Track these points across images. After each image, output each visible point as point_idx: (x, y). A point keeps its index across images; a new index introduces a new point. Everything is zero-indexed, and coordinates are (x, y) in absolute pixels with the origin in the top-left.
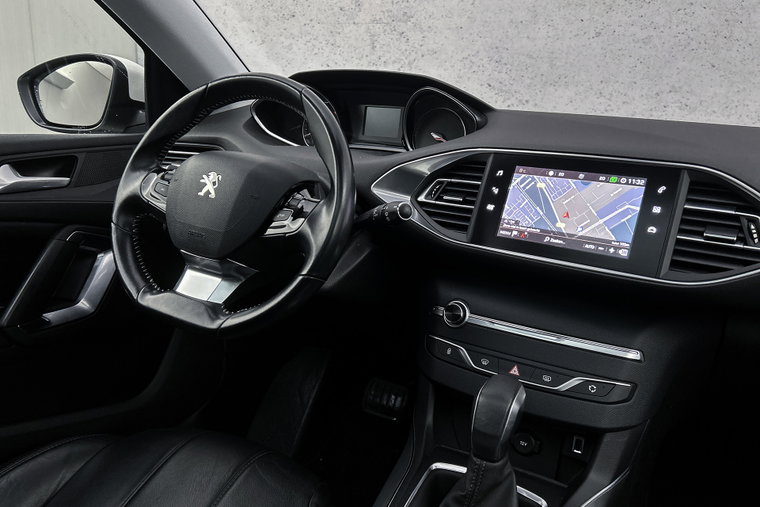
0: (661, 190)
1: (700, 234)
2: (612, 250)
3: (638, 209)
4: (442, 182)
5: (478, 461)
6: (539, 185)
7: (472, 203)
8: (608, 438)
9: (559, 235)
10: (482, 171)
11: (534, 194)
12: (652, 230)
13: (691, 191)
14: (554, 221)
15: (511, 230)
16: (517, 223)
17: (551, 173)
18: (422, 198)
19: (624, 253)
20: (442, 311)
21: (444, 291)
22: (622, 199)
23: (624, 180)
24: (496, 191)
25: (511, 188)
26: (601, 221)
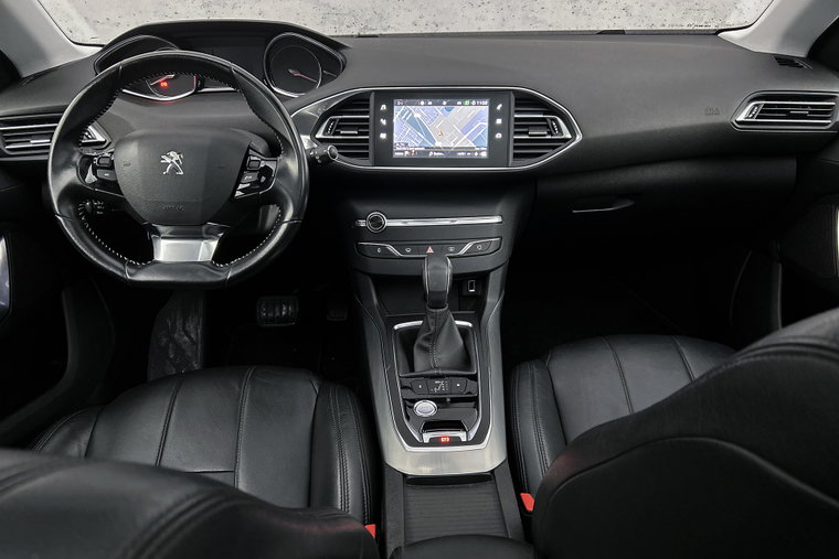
0: (499, 107)
1: (526, 133)
2: (476, 154)
3: (487, 124)
4: (334, 120)
5: (434, 311)
6: (417, 115)
7: (367, 134)
8: (492, 274)
9: (438, 149)
10: (368, 106)
11: (413, 123)
12: (499, 136)
13: (516, 105)
14: (433, 142)
15: (403, 151)
16: (406, 144)
17: (422, 103)
18: (319, 135)
19: (484, 155)
20: (362, 223)
21: (360, 208)
22: (475, 119)
23: (474, 103)
24: (384, 122)
25: (395, 120)
26: (465, 137)
